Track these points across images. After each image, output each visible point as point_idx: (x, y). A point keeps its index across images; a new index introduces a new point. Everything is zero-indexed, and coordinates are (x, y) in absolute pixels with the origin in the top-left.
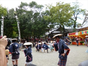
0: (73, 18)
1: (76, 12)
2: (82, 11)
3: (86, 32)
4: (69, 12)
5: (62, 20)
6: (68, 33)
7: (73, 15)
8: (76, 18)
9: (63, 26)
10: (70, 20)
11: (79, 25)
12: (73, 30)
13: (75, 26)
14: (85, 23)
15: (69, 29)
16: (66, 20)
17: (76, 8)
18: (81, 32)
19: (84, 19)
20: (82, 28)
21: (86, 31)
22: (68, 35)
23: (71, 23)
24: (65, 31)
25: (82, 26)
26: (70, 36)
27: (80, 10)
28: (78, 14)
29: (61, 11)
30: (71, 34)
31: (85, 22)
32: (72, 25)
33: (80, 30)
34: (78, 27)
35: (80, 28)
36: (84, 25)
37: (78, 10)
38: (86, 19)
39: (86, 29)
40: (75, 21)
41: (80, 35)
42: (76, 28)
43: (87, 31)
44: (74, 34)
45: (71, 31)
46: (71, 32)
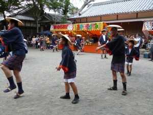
6: (53, 23)
9: (42, 6)
12: (63, 18)
15: (54, 15)
20: (80, 16)
21: (88, 25)
22: (52, 29)
25: (81, 13)
26: (57, 30)
30: (59, 27)
31: (87, 6)
32: (61, 7)
33: (75, 21)
35: (76, 16)
41: (75, 31)
42: (68, 15)
44: (65, 27)
45: (58, 21)
46: (57, 23)
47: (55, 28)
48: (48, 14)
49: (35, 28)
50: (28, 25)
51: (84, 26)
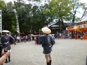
0: (72, 12)
1: (75, 6)
2: (82, 4)
3: (84, 26)
4: (69, 5)
5: (61, 14)
6: (67, 26)
7: (73, 9)
8: (75, 12)
9: (62, 20)
10: (69, 14)
11: (78, 19)
12: (72, 24)
13: (73, 21)
14: (84, 17)
15: (68, 23)
16: (65, 14)
17: (76, 1)
18: (79, 26)
19: (83, 13)
20: (81, 22)
22: (67, 29)
23: (70, 16)
24: (63, 25)
26: (69, 29)
27: (80, 3)
28: (77, 8)
29: (60, 5)
30: (70, 28)
32: (71, 19)
33: (78, 24)
34: (77, 21)
35: (79, 22)
36: (83, 19)
37: (78, 3)
38: (85, 13)
39: (84, 23)
40: (75, 15)
41: (78, 29)
42: (75, 22)
43: (85, 24)
44: (73, 28)
45: (70, 25)
46: (69, 26)
47: (68, 28)
48: (65, 23)
49: (60, 30)
50: (57, 29)
51: (83, 26)
